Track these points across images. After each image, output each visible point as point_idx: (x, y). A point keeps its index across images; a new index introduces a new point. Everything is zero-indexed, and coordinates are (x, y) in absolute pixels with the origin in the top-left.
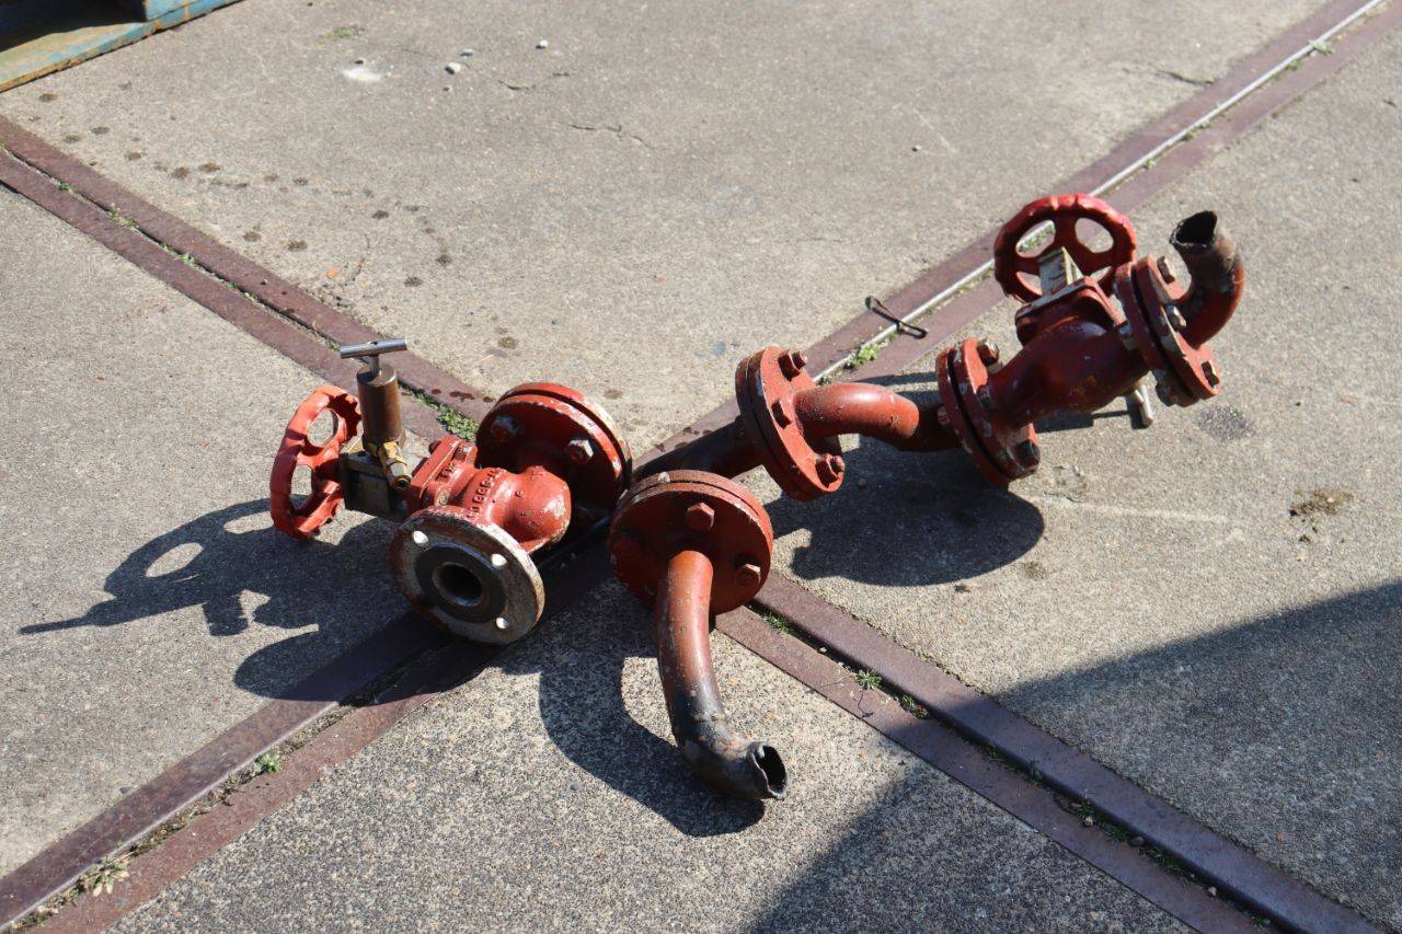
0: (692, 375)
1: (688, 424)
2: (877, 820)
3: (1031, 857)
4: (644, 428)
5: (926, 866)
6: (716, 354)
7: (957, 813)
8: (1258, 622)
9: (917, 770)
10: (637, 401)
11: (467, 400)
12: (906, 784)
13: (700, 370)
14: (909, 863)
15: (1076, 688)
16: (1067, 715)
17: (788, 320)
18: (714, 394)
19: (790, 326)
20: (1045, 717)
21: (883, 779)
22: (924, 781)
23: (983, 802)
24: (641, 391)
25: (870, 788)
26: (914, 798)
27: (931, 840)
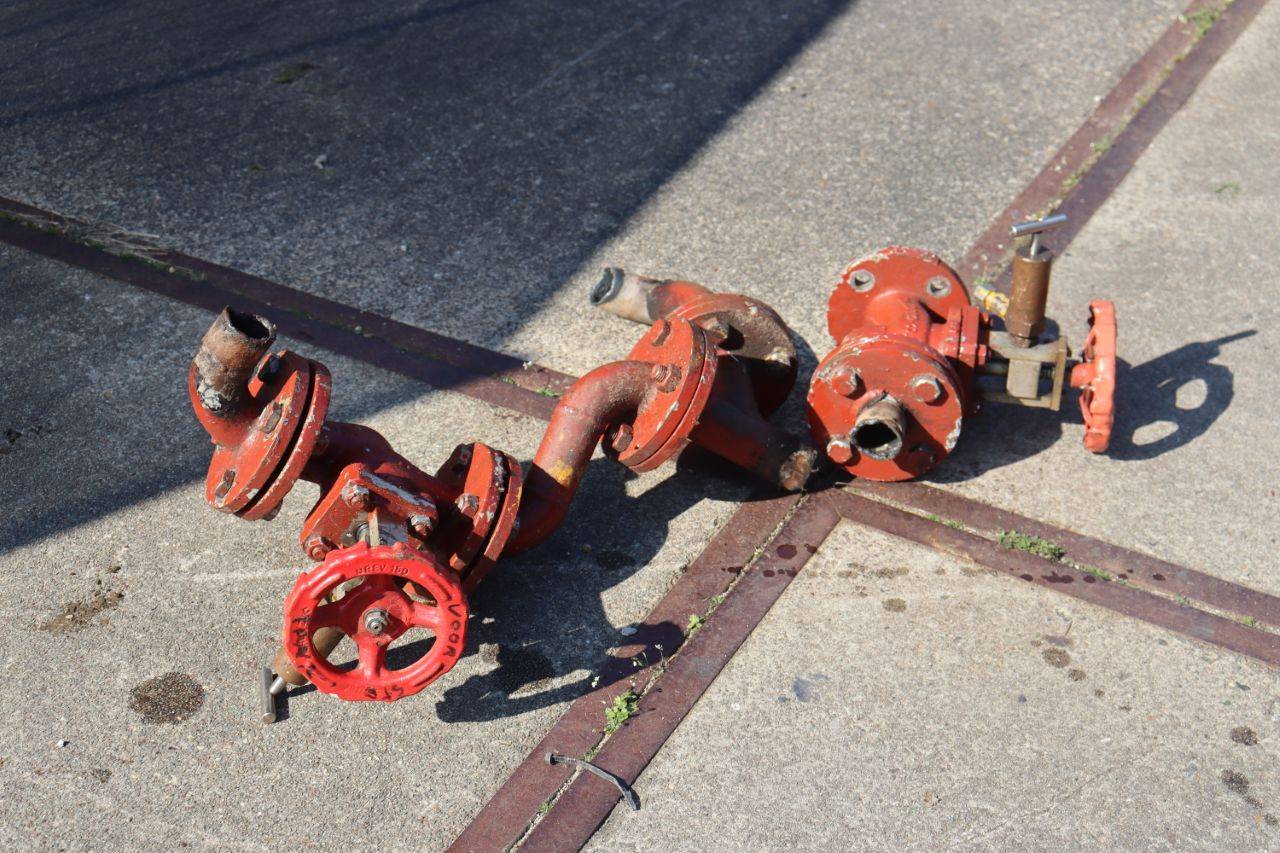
0: (817, 646)
1: (795, 581)
2: (520, 313)
3: (403, 308)
4: (840, 570)
5: (480, 294)
6: (803, 682)
7: (460, 324)
8: (187, 482)
9: (495, 344)
10: (863, 601)
11: (1049, 574)
12: (502, 335)
13: (812, 654)
14: (492, 295)
15: (366, 403)
16: (374, 383)
17: (735, 753)
18: (782, 624)
19: (728, 742)
20: (392, 381)
21: (520, 336)
22: (487, 339)
23: (441, 332)
24: (866, 616)
25: (530, 330)
26: (495, 329)
27: (479, 308)
